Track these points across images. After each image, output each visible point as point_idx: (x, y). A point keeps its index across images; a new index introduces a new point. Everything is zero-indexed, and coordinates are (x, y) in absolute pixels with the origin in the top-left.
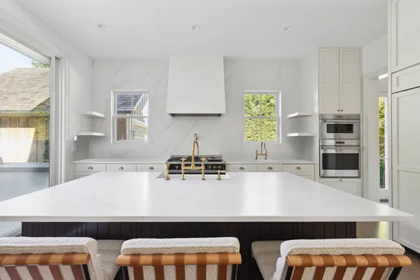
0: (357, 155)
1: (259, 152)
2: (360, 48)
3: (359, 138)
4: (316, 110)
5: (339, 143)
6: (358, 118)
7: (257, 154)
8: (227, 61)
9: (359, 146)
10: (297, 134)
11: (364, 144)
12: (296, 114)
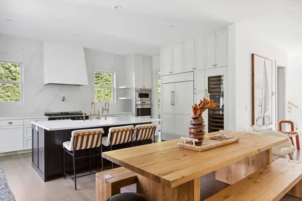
0: (150, 108)
1: (104, 109)
2: (151, 57)
3: (151, 101)
4: (134, 86)
5: (143, 103)
6: (150, 90)
7: (103, 110)
8: (86, 50)
9: (151, 104)
10: (125, 98)
11: (153, 103)
12: (125, 87)
